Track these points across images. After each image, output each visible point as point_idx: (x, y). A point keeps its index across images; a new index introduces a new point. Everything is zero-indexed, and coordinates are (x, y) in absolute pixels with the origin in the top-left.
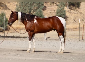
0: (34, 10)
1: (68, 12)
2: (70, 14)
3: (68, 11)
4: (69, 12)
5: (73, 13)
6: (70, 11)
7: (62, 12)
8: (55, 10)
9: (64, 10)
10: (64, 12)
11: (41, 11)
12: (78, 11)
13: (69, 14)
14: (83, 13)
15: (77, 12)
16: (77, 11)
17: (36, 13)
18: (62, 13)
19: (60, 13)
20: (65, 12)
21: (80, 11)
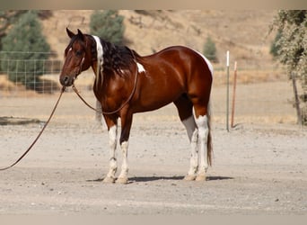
0: (8, 19)
1: (132, 22)
2: (139, 30)
3: (131, 20)
4: (137, 24)
5: (150, 26)
6: (140, 18)
7: (111, 24)
8: (84, 19)
9: (117, 16)
10: (117, 24)
11: (34, 21)
12: (170, 20)
13: (136, 31)
14: (184, 25)
15: (166, 21)
16: (163, 19)
17: (18, 30)
18: (109, 29)
19: (104, 28)
20: (120, 22)
21: (173, 20)
